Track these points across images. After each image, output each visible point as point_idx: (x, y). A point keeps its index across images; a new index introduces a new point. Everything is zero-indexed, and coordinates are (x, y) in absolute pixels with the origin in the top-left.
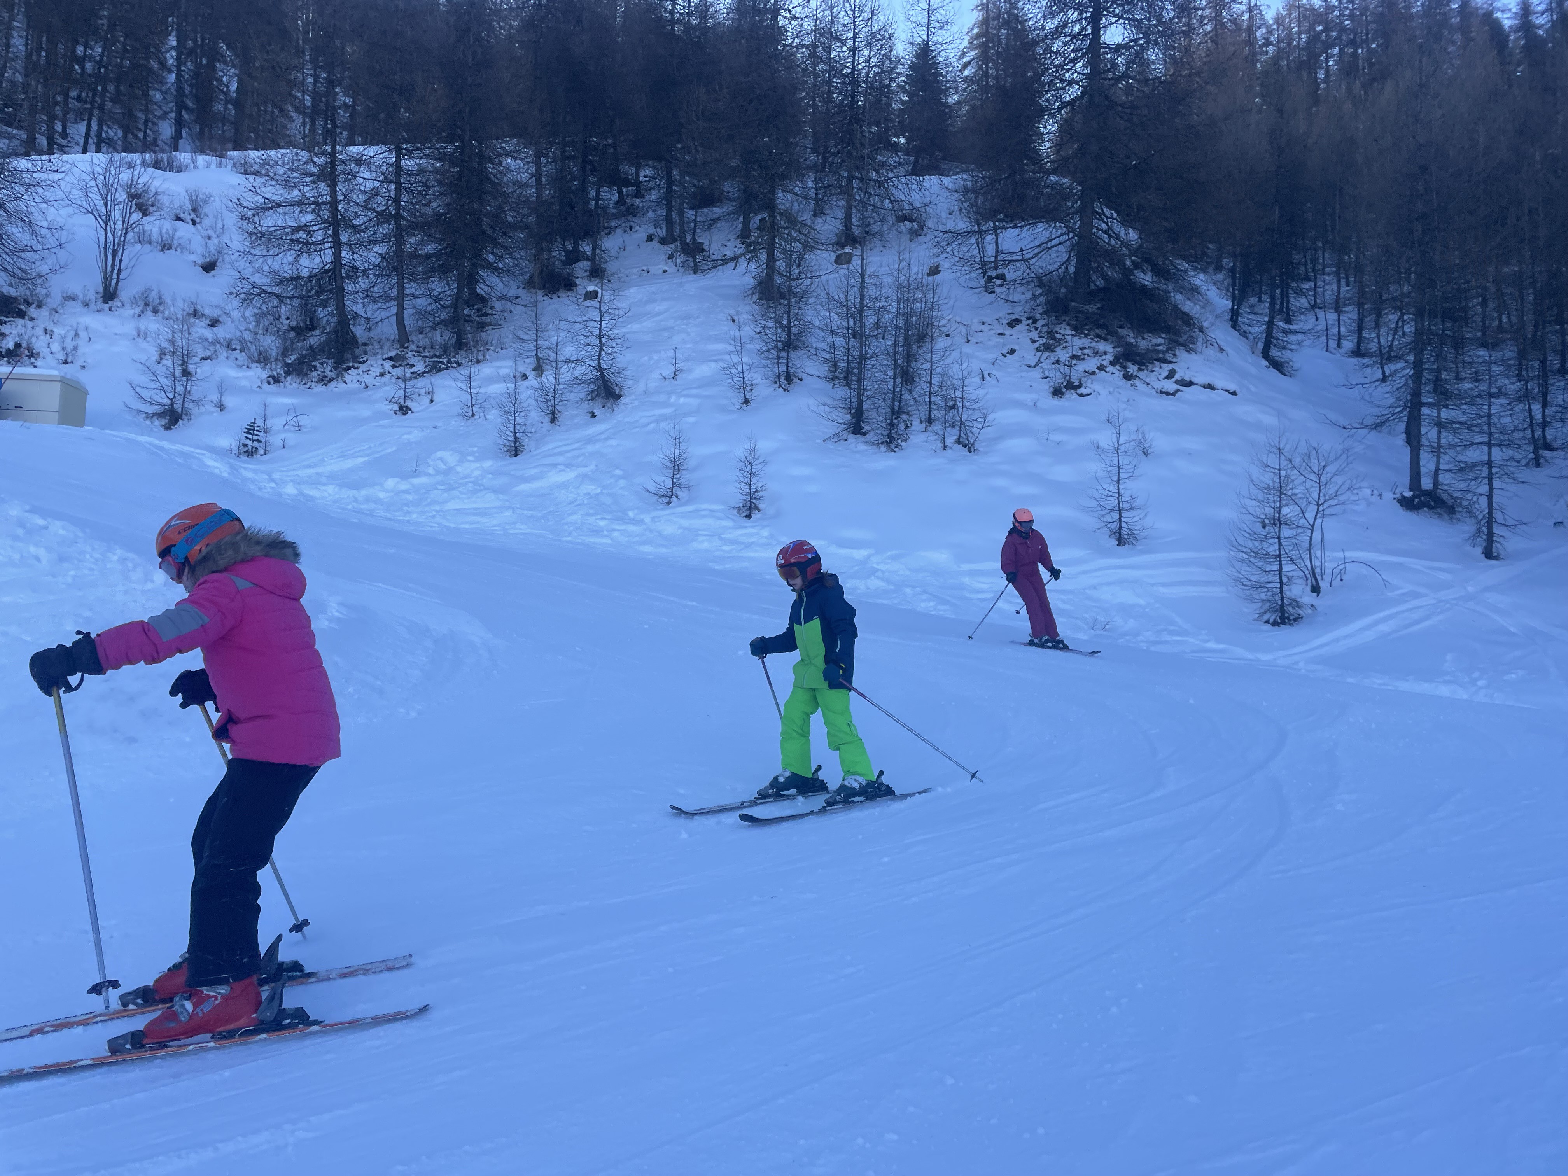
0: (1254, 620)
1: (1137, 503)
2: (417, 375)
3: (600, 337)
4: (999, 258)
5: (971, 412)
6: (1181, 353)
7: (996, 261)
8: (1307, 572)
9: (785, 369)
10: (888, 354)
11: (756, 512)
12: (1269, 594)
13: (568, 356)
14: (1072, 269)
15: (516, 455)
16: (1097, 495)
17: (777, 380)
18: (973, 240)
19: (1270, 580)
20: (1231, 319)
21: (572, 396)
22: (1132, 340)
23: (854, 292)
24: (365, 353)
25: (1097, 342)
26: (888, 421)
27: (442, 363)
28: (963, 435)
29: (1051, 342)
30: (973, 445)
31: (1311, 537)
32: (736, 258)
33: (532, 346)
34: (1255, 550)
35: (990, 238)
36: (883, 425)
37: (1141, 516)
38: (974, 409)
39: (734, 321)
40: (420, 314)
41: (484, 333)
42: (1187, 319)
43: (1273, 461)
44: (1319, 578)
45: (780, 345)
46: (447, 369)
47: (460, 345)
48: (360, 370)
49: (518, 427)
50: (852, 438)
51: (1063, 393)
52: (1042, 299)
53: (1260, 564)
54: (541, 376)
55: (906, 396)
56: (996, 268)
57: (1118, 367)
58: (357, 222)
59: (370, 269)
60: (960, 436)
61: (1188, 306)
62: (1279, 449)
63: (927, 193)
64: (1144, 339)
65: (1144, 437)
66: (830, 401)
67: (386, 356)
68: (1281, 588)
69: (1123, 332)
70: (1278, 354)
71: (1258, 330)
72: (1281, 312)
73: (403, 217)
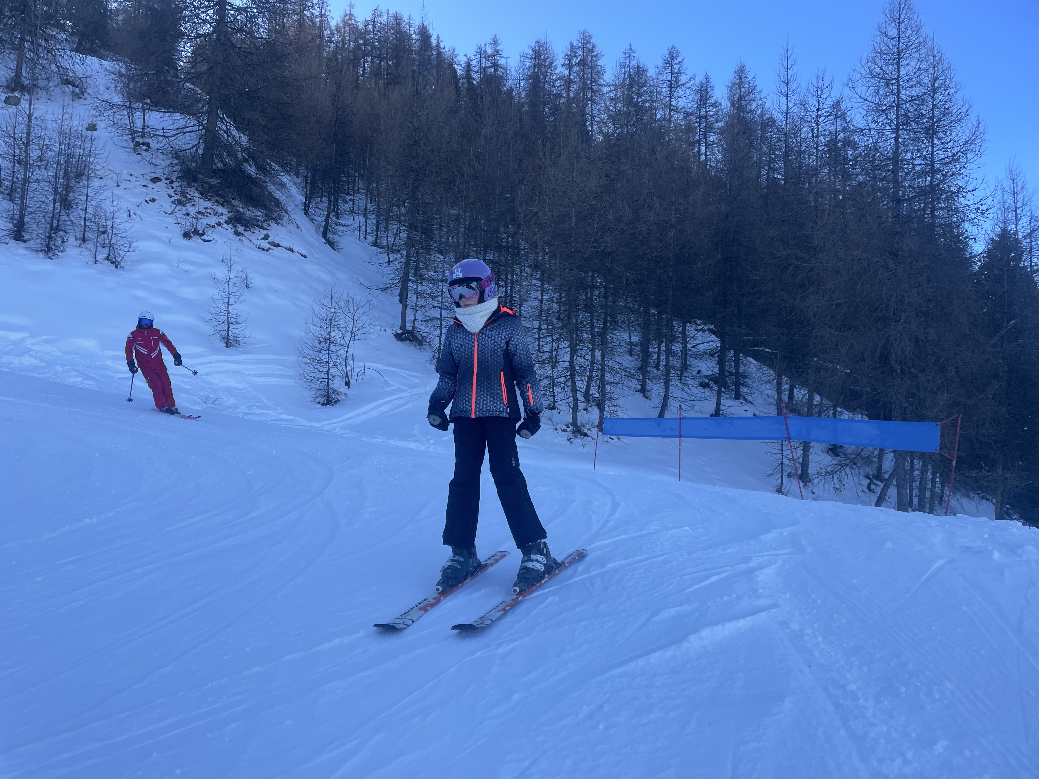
0: (311, 401)
1: (240, 320)
4: (145, 130)
5: (119, 238)
6: (273, 224)
7: (143, 132)
8: (343, 373)
10: (50, 182)
12: (321, 385)
14: (201, 152)
16: (213, 311)
18: (125, 112)
19: (322, 376)
20: (304, 209)
22: (241, 210)
23: (21, 128)
25: (217, 206)
26: (47, 234)
28: (111, 254)
29: (183, 199)
30: (119, 263)
31: (347, 352)
34: (314, 357)
35: (138, 114)
36: (43, 236)
37: (242, 329)
38: (121, 237)
42: (278, 203)
43: (327, 302)
44: (350, 377)
50: (12, 243)
51: (191, 237)
52: (177, 167)
53: (316, 366)
55: (64, 218)
56: (143, 137)
57: (230, 226)
60: (109, 255)
61: (278, 195)
62: (332, 296)
63: (88, 68)
64: (249, 210)
65: (246, 276)
68: (328, 382)
69: (235, 203)
70: (332, 236)
71: (320, 219)
72: (334, 211)
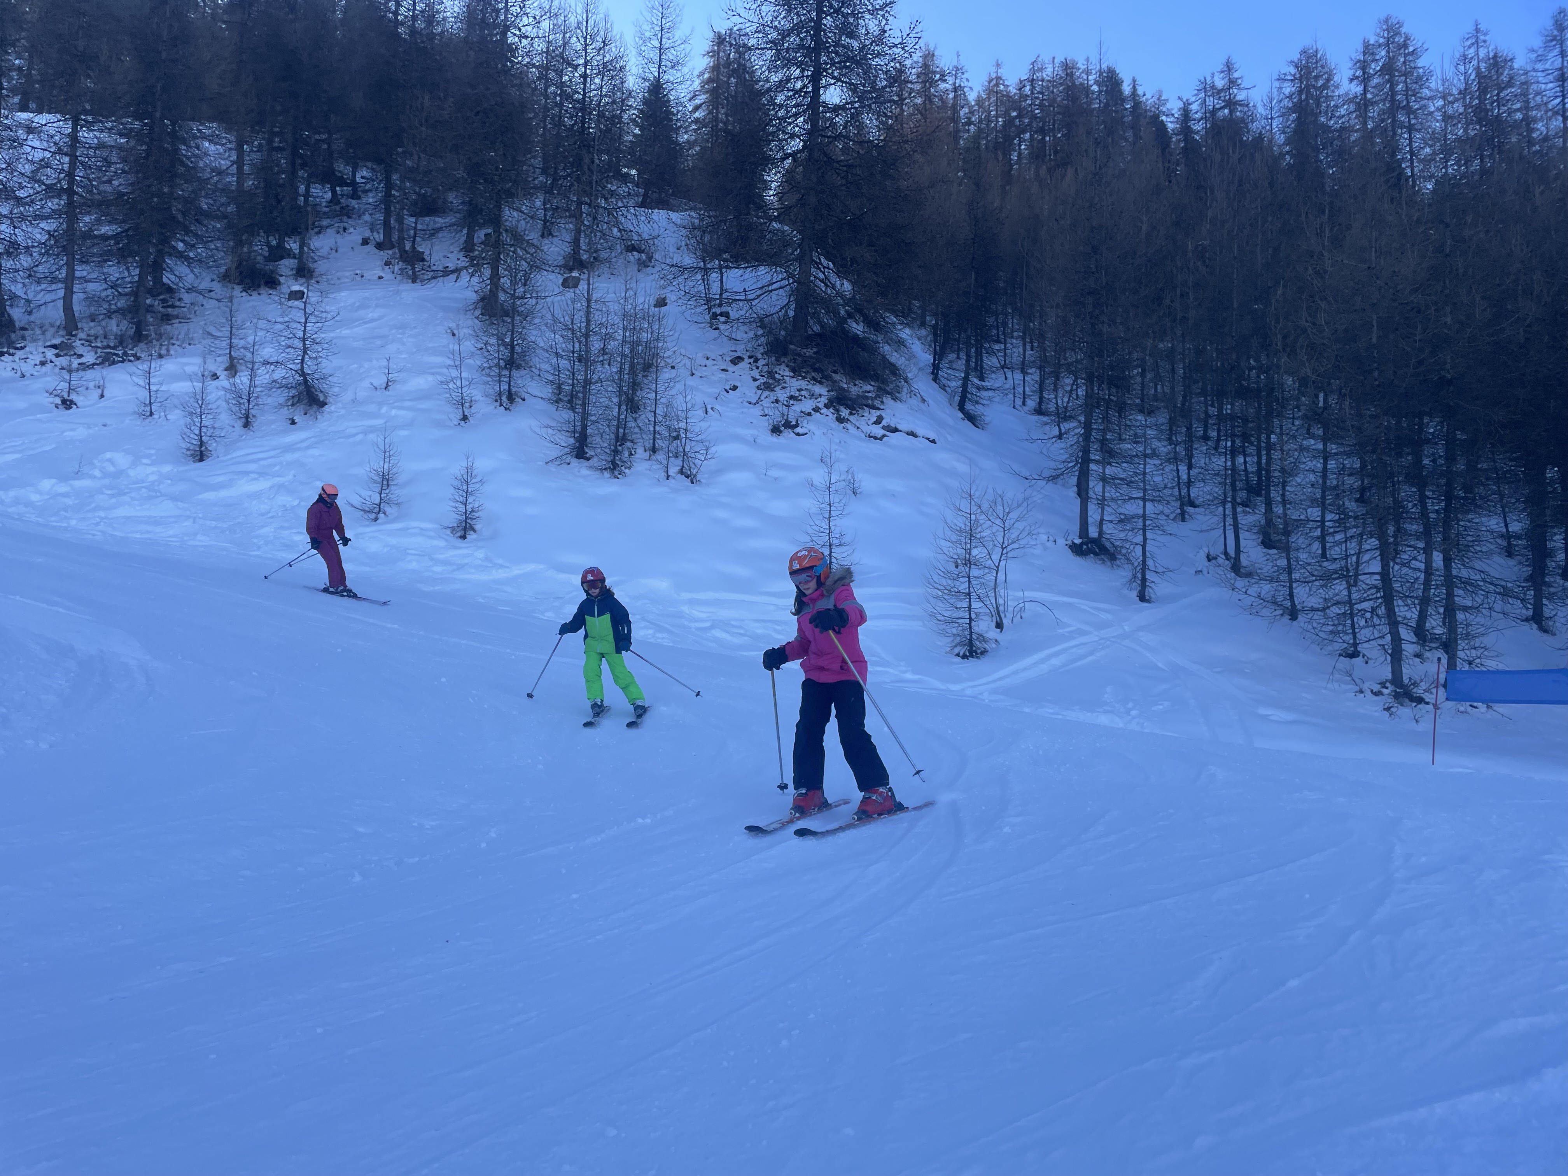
0: (947, 653)
1: (845, 540)
2: (84, 367)
3: (304, 340)
4: (724, 296)
5: (694, 443)
6: (888, 400)
7: (721, 298)
8: (992, 610)
9: (506, 387)
10: (613, 381)
11: (472, 532)
12: (960, 628)
13: (266, 358)
14: (791, 313)
15: (201, 460)
16: (810, 531)
17: (498, 398)
18: (699, 276)
19: (961, 616)
20: (933, 373)
21: (270, 400)
22: (845, 386)
23: (580, 317)
24: (23, 338)
25: (814, 384)
26: (613, 448)
27: (117, 355)
28: (685, 465)
29: (771, 381)
30: (695, 476)
31: (996, 577)
32: (457, 271)
33: (225, 344)
34: (948, 588)
35: (714, 276)
36: (607, 450)
37: (849, 553)
38: (697, 441)
39: (454, 335)
40: (92, 299)
41: (169, 327)
42: (894, 370)
43: (965, 505)
44: (1002, 615)
45: (502, 363)
46: (122, 362)
47: (139, 337)
49: (204, 430)
50: (575, 462)
51: (781, 432)
52: (762, 339)
53: (952, 601)
54: (234, 376)
55: (631, 424)
56: (720, 305)
57: (831, 410)
59: (34, 247)
60: (683, 467)
61: (895, 358)
62: (970, 496)
64: (855, 385)
65: (853, 477)
67: (48, 344)
68: (970, 624)
69: (837, 377)
70: (973, 408)
71: (955, 384)
72: (976, 369)
73: (77, 193)
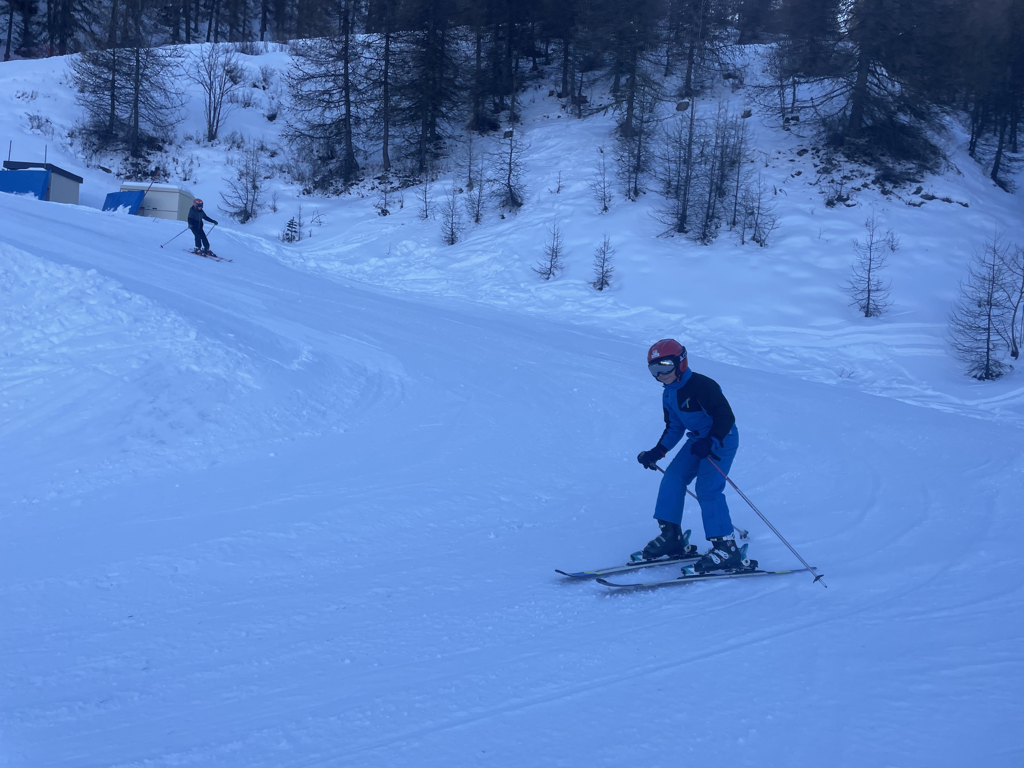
0: (965, 375)
1: (881, 287)
2: (394, 189)
3: (510, 164)
4: (796, 104)
5: (764, 217)
6: (928, 175)
7: (792, 107)
8: (1009, 342)
9: (633, 185)
10: (707, 176)
11: (606, 286)
12: (978, 356)
13: (488, 178)
14: (848, 113)
15: (452, 244)
16: (852, 280)
17: (628, 193)
18: (776, 92)
19: (980, 346)
20: (970, 149)
21: (490, 205)
22: (891, 165)
23: (685, 132)
24: (363, 174)
25: (864, 166)
26: (704, 223)
27: (410, 181)
28: (757, 234)
29: (828, 166)
30: (764, 241)
31: (1014, 316)
32: (606, 108)
33: (466, 170)
34: (969, 324)
35: (788, 91)
36: (700, 226)
37: (884, 296)
38: (766, 216)
39: (602, 152)
40: (398, 148)
41: (438, 161)
42: (935, 150)
43: (989, 258)
44: (1018, 346)
45: (631, 169)
46: (413, 185)
47: (422, 169)
48: (359, 186)
49: (454, 225)
50: (677, 235)
51: (834, 204)
52: (824, 135)
53: (972, 334)
54: (471, 191)
55: (718, 205)
56: (792, 112)
57: (878, 185)
58: (360, 87)
59: (367, 119)
60: (755, 235)
61: (937, 140)
62: (995, 251)
63: (746, 57)
64: (900, 164)
65: (893, 237)
66: (663, 209)
67: (375, 177)
68: (988, 353)
69: (884, 159)
70: (1004, 176)
71: (990, 157)
72: (1010, 142)
73: (390, 84)
